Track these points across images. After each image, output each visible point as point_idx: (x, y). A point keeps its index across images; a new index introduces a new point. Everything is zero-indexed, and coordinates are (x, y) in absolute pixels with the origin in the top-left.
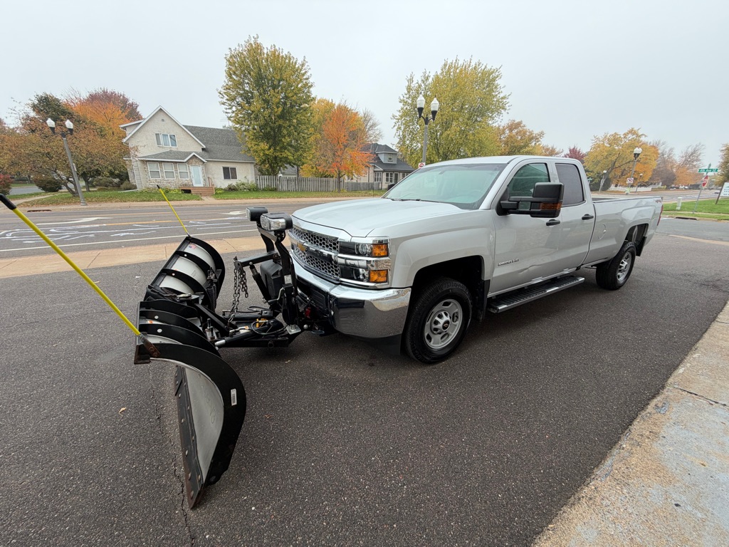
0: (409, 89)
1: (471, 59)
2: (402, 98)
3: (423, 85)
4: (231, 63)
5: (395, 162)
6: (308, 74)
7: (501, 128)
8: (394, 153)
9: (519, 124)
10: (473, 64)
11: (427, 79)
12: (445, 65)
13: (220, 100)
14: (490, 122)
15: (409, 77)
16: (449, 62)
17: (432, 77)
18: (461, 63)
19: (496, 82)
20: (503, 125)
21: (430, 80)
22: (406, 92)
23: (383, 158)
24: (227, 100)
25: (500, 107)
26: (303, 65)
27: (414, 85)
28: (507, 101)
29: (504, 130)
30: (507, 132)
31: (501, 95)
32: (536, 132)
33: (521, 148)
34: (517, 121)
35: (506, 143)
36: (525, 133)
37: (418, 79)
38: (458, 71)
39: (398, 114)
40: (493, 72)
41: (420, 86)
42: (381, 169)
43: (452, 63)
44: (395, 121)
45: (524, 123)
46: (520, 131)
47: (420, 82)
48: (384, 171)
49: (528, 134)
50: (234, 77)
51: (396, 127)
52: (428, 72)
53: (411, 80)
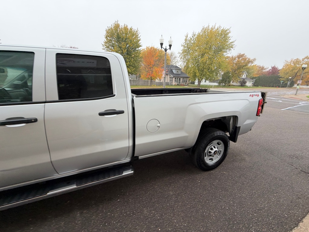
0: (186, 40)
1: (215, 25)
2: (183, 44)
3: (192, 38)
4: (107, 32)
5: (180, 73)
6: (139, 35)
7: (234, 57)
8: (180, 69)
9: (243, 55)
10: (216, 27)
11: (195, 35)
12: (203, 29)
13: (103, 48)
14: (225, 54)
15: (186, 35)
16: (205, 27)
17: (197, 34)
18: (210, 27)
19: (229, 35)
20: (234, 56)
21: (196, 36)
22: (185, 42)
23: (174, 71)
24: (106, 47)
25: (231, 47)
26: (137, 31)
27: (189, 38)
28: (234, 43)
29: (235, 58)
30: (237, 59)
31: (231, 41)
32: (252, 58)
33: (244, 66)
34: (242, 54)
35: (236, 64)
36: (245, 59)
37: (190, 36)
38: (209, 31)
39: (181, 52)
40: (226, 31)
41: (191, 39)
42: (172, 76)
43: (206, 27)
44: (179, 55)
45: (245, 55)
46: (244, 58)
47: (191, 37)
48: (174, 77)
49: (247, 59)
50: (108, 38)
51: (180, 57)
52: (195, 32)
53: (187, 36)
